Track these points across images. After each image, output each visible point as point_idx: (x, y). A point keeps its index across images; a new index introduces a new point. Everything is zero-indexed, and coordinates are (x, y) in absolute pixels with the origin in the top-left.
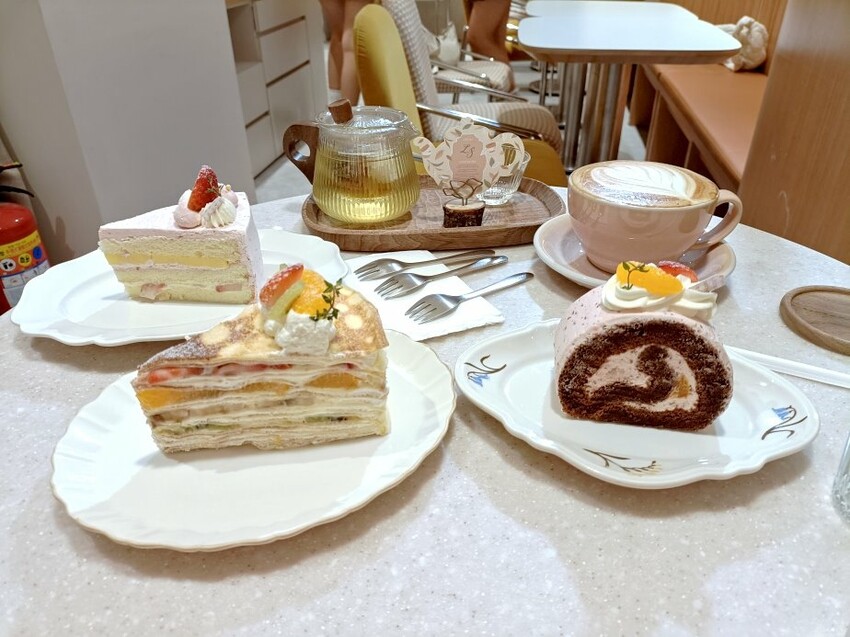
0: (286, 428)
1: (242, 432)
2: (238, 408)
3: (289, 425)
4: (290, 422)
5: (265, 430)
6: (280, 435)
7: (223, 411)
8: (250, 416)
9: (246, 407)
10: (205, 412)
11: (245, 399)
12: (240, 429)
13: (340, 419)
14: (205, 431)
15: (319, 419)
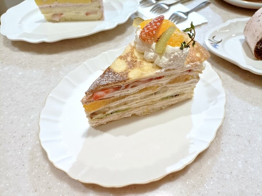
0: (151, 105)
1: (131, 111)
2: (132, 101)
3: (153, 103)
4: (154, 102)
5: (142, 107)
6: (148, 108)
7: (125, 104)
8: (137, 103)
9: (136, 100)
10: (117, 106)
11: (137, 96)
12: (131, 110)
13: (176, 96)
14: (115, 114)
15: (167, 98)
